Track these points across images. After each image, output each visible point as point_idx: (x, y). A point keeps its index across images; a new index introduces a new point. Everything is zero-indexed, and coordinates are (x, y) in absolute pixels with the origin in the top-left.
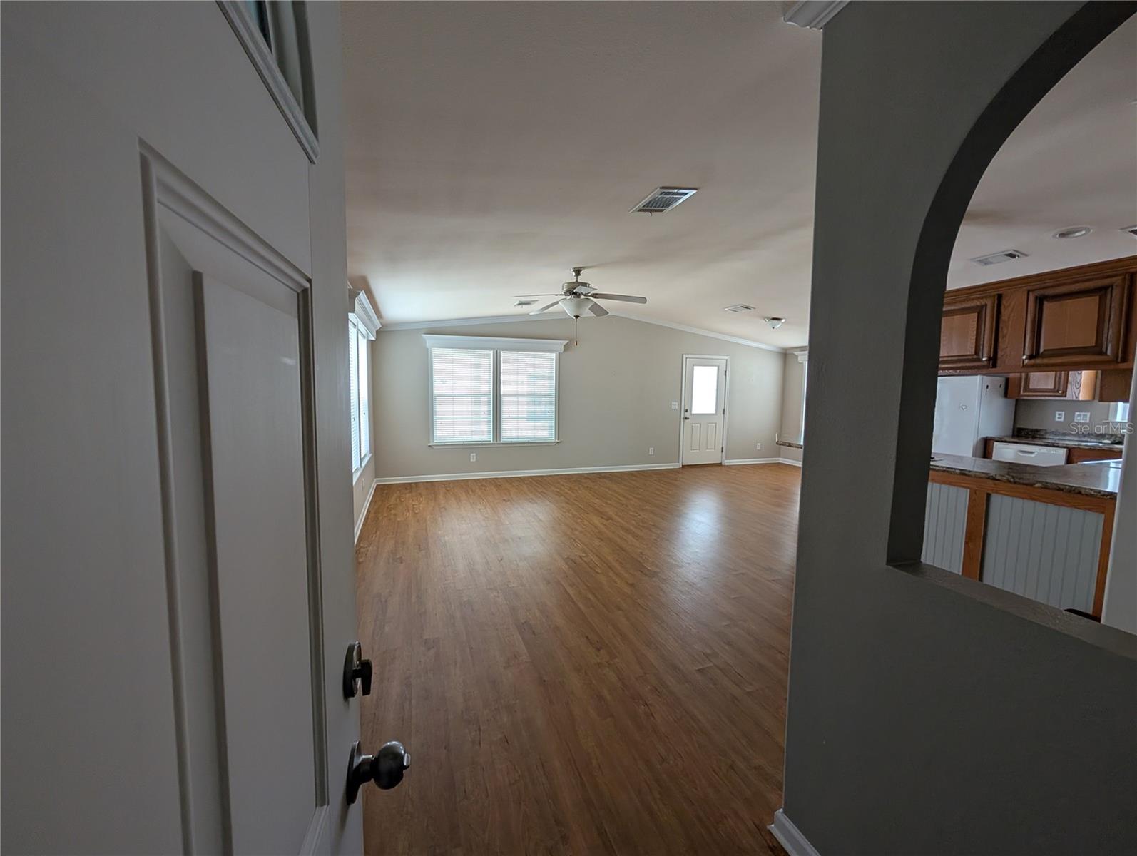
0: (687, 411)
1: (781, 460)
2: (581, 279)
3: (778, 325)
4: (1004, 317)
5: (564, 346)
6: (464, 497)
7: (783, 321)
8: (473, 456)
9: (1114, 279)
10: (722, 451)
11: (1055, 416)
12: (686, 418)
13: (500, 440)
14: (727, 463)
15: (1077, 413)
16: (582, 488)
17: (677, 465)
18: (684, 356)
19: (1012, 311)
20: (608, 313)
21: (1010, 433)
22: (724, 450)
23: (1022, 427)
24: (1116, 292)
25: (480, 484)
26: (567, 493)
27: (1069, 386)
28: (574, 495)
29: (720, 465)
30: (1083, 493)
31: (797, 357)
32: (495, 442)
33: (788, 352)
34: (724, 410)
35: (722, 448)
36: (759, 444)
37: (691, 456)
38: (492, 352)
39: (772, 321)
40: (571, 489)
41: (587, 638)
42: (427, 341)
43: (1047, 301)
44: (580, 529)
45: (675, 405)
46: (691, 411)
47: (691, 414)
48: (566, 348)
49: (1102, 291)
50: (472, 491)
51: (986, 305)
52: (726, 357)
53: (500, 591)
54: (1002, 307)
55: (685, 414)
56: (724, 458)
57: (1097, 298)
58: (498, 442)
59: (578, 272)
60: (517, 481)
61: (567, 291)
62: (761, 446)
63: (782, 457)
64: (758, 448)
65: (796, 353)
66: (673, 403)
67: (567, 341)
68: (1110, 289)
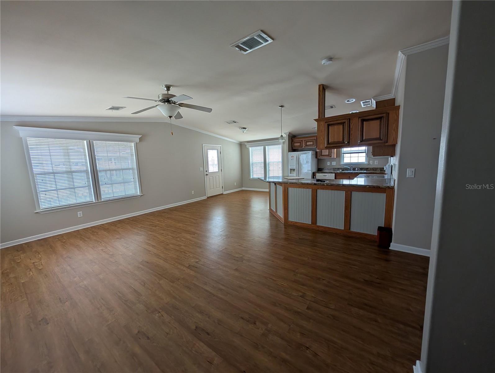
0: (207, 171)
1: (243, 189)
2: (170, 92)
3: (245, 131)
4: (351, 127)
5: (140, 138)
6: (81, 243)
7: (247, 129)
8: (80, 214)
9: (383, 115)
10: (222, 188)
11: (332, 164)
12: (207, 175)
13: (101, 199)
14: (225, 193)
15: (333, 162)
16: (165, 219)
17: (205, 198)
18: (203, 145)
19: (353, 124)
20: (182, 117)
21: (317, 170)
22: (223, 188)
23: (320, 168)
24: (385, 119)
25: (91, 232)
26: (158, 224)
27: (332, 154)
28: (164, 224)
29: (222, 194)
30: (381, 187)
31: (246, 145)
32: (97, 202)
33: (242, 143)
34: (221, 170)
35: (222, 187)
36: (235, 183)
37: (211, 193)
38: (85, 142)
39: (243, 129)
40: (159, 221)
41: (242, 318)
42: (20, 132)
43: (365, 121)
44: (183, 244)
45: (202, 169)
46: (208, 171)
47: (209, 173)
48: (141, 139)
49: (380, 118)
50: (87, 238)
51: (345, 122)
52: (221, 146)
53: (161, 311)
54: (350, 124)
55: (206, 173)
56: (223, 191)
57: (379, 121)
58: (99, 201)
59: (168, 88)
60: (119, 223)
61: (163, 99)
62: (236, 184)
63: (244, 187)
64: (235, 185)
65: (246, 144)
66: (200, 168)
67: (142, 136)
68: (383, 118)
